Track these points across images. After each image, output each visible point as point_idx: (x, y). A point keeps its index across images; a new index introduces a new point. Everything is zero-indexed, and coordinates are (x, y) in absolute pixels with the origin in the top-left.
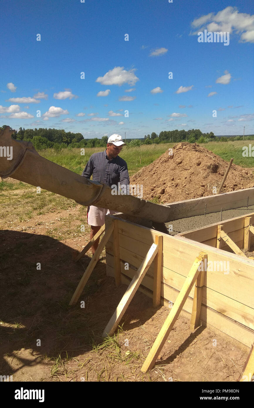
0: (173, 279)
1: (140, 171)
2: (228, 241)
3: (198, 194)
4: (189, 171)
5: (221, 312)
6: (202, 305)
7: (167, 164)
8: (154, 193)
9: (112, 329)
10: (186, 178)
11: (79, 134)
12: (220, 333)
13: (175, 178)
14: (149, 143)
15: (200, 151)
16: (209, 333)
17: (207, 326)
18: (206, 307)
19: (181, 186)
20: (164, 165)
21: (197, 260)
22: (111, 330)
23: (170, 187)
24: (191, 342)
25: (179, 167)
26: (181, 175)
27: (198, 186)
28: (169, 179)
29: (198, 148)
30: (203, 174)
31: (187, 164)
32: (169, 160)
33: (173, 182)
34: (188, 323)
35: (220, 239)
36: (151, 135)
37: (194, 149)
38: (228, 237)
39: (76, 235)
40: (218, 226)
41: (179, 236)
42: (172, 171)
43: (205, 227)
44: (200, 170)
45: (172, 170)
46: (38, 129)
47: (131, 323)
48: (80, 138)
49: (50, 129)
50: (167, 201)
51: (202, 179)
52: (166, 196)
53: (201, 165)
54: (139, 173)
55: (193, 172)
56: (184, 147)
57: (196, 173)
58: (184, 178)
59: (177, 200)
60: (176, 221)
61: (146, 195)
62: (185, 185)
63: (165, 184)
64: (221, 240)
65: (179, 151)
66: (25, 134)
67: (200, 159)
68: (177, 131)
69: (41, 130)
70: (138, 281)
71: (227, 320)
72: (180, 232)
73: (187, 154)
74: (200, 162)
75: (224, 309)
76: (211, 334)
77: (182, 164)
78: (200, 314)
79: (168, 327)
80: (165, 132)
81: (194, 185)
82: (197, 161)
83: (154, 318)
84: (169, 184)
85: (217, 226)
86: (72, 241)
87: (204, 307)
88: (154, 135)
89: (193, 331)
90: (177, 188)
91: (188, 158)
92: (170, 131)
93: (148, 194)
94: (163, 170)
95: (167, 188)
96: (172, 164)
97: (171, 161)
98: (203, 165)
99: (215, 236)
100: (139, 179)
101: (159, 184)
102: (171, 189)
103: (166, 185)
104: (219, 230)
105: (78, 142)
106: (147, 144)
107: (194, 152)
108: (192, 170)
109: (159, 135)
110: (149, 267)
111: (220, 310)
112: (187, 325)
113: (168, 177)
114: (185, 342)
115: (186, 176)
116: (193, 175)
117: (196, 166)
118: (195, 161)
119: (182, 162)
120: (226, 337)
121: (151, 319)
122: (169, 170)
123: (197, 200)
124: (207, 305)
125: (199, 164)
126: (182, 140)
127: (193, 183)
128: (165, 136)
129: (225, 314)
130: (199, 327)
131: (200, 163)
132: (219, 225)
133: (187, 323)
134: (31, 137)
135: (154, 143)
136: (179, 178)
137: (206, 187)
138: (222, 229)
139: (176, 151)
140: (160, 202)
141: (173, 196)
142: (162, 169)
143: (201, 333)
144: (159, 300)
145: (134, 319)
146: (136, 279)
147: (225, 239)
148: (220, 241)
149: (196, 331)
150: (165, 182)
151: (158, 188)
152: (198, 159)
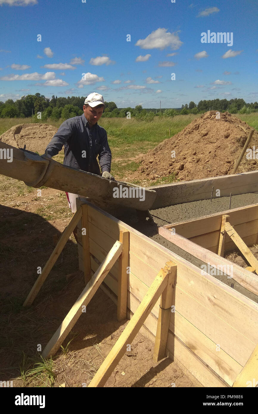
0: (139, 289)
1: (162, 143)
2: (233, 236)
3: (222, 172)
4: (215, 145)
5: (191, 348)
6: (168, 332)
7: (192, 136)
8: (172, 169)
9: (53, 348)
10: (210, 152)
11: (112, 103)
12: (189, 374)
13: (197, 152)
14: (185, 113)
15: (231, 122)
16: (175, 371)
17: (174, 360)
18: (174, 335)
19: (203, 161)
20: (187, 137)
21: (161, 273)
22: (52, 350)
23: (190, 162)
24: (149, 382)
25: (204, 139)
26: (205, 148)
27: (222, 163)
28: (190, 153)
29: (229, 118)
30: (231, 148)
31: (214, 136)
32: (194, 131)
33: (195, 157)
34: (152, 350)
35: (223, 233)
36: (188, 104)
37: (223, 119)
38: (234, 231)
39: (70, 214)
40: (223, 216)
41: (166, 228)
42: (195, 144)
43: (205, 217)
44: (228, 143)
45: (196, 142)
46: (71, 97)
47: (84, 339)
48: (113, 107)
49: (83, 97)
50: (184, 178)
51: (229, 153)
52: (185, 172)
53: (229, 138)
54: (160, 146)
55: (219, 146)
56: (213, 116)
57: (223, 147)
58: (208, 152)
59: (197, 177)
60: (172, 206)
61: (164, 170)
62: (207, 160)
63: (185, 158)
64: (225, 234)
65: (206, 121)
66: (57, 103)
67: (229, 131)
68: (218, 100)
69: (74, 98)
70: (91, 291)
71: (197, 360)
72: (169, 223)
73: (214, 124)
74: (229, 134)
75: (194, 345)
76: (177, 373)
77: (208, 136)
78: (167, 343)
79: (110, 364)
80: (205, 101)
81: (218, 161)
82: (226, 133)
83: (114, 335)
84: (189, 159)
85: (221, 217)
86: (62, 222)
87: (171, 335)
88: (192, 105)
89: (155, 363)
90: (199, 164)
91: (215, 129)
92: (210, 101)
93: (165, 170)
94: (185, 143)
95: (186, 164)
96: (196, 136)
97: (196, 132)
98: (232, 138)
99: (218, 229)
100: (159, 152)
101: (179, 159)
102: (191, 165)
103: (186, 160)
104: (224, 222)
105: (110, 112)
106: (183, 114)
107: (223, 122)
108: (218, 144)
109: (198, 104)
110: (108, 272)
111: (189, 344)
112: (150, 352)
113: (190, 151)
114: (141, 379)
115: (210, 151)
116: (219, 150)
117: (223, 138)
118: (223, 133)
119: (207, 133)
120: (195, 382)
121: (110, 337)
122: (192, 143)
123: (202, 181)
124: (175, 333)
125: (227, 137)
126: (223, 110)
127: (218, 158)
128: (205, 105)
129: (196, 352)
130: (164, 359)
131: (229, 136)
132: (224, 214)
133: (150, 350)
134: (63, 106)
135: (191, 113)
136: (202, 152)
137: (232, 163)
138: (227, 220)
139: (202, 121)
140: (176, 179)
141: (192, 172)
142: (185, 141)
143: (165, 370)
144: (125, 312)
145: (91, 334)
146: (90, 286)
147: (229, 234)
148: (223, 234)
149: (159, 364)
150: (186, 156)
151: (178, 163)
152: (227, 131)
